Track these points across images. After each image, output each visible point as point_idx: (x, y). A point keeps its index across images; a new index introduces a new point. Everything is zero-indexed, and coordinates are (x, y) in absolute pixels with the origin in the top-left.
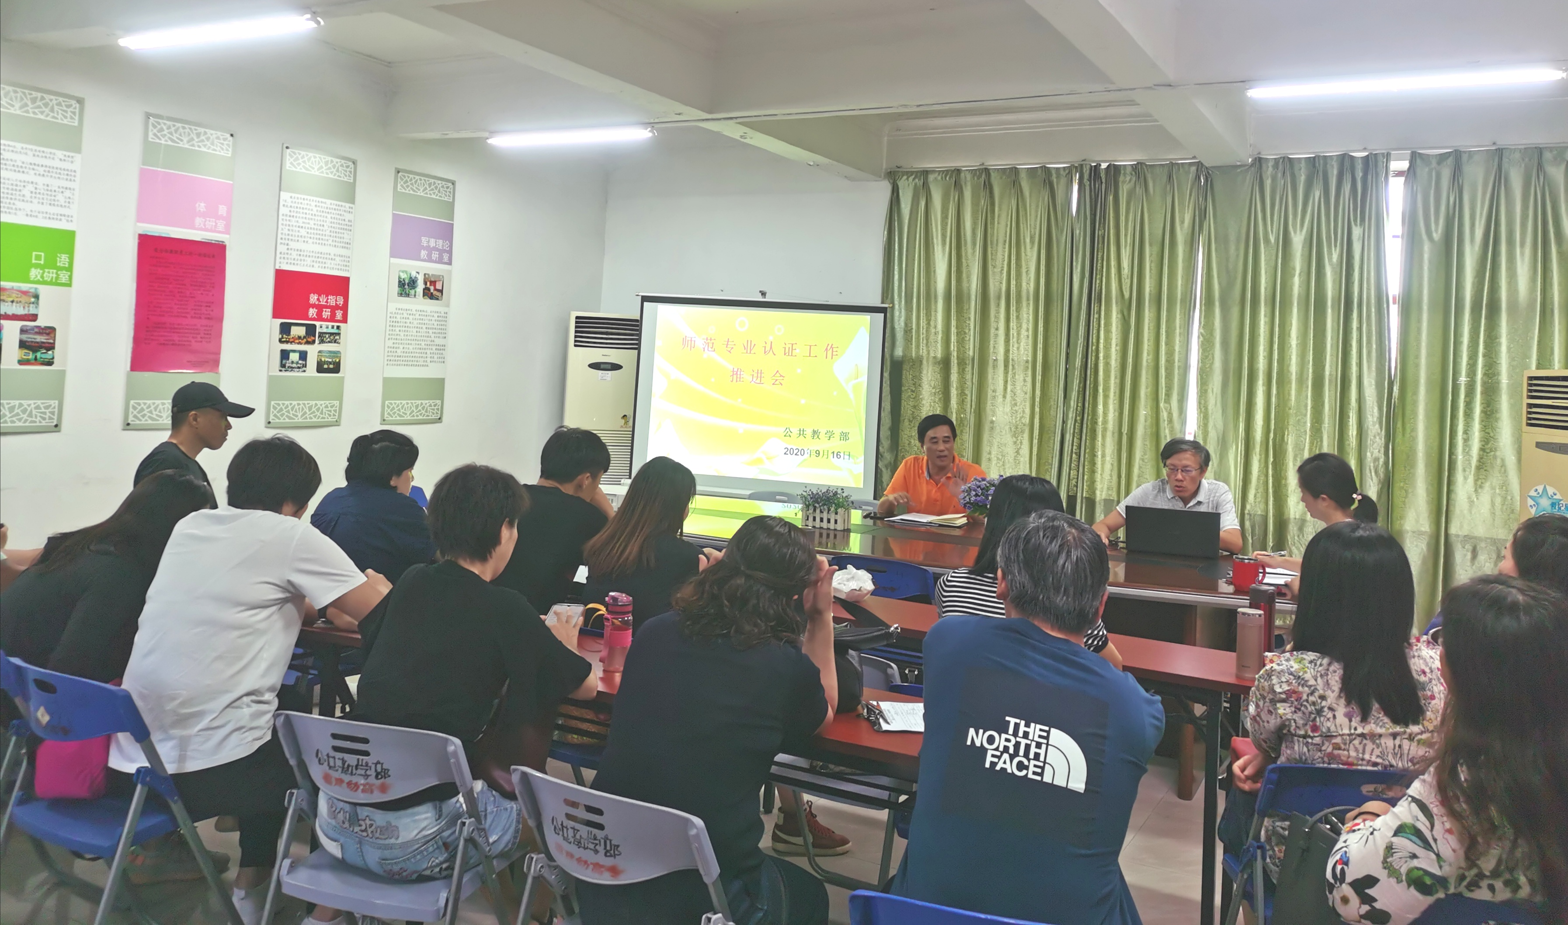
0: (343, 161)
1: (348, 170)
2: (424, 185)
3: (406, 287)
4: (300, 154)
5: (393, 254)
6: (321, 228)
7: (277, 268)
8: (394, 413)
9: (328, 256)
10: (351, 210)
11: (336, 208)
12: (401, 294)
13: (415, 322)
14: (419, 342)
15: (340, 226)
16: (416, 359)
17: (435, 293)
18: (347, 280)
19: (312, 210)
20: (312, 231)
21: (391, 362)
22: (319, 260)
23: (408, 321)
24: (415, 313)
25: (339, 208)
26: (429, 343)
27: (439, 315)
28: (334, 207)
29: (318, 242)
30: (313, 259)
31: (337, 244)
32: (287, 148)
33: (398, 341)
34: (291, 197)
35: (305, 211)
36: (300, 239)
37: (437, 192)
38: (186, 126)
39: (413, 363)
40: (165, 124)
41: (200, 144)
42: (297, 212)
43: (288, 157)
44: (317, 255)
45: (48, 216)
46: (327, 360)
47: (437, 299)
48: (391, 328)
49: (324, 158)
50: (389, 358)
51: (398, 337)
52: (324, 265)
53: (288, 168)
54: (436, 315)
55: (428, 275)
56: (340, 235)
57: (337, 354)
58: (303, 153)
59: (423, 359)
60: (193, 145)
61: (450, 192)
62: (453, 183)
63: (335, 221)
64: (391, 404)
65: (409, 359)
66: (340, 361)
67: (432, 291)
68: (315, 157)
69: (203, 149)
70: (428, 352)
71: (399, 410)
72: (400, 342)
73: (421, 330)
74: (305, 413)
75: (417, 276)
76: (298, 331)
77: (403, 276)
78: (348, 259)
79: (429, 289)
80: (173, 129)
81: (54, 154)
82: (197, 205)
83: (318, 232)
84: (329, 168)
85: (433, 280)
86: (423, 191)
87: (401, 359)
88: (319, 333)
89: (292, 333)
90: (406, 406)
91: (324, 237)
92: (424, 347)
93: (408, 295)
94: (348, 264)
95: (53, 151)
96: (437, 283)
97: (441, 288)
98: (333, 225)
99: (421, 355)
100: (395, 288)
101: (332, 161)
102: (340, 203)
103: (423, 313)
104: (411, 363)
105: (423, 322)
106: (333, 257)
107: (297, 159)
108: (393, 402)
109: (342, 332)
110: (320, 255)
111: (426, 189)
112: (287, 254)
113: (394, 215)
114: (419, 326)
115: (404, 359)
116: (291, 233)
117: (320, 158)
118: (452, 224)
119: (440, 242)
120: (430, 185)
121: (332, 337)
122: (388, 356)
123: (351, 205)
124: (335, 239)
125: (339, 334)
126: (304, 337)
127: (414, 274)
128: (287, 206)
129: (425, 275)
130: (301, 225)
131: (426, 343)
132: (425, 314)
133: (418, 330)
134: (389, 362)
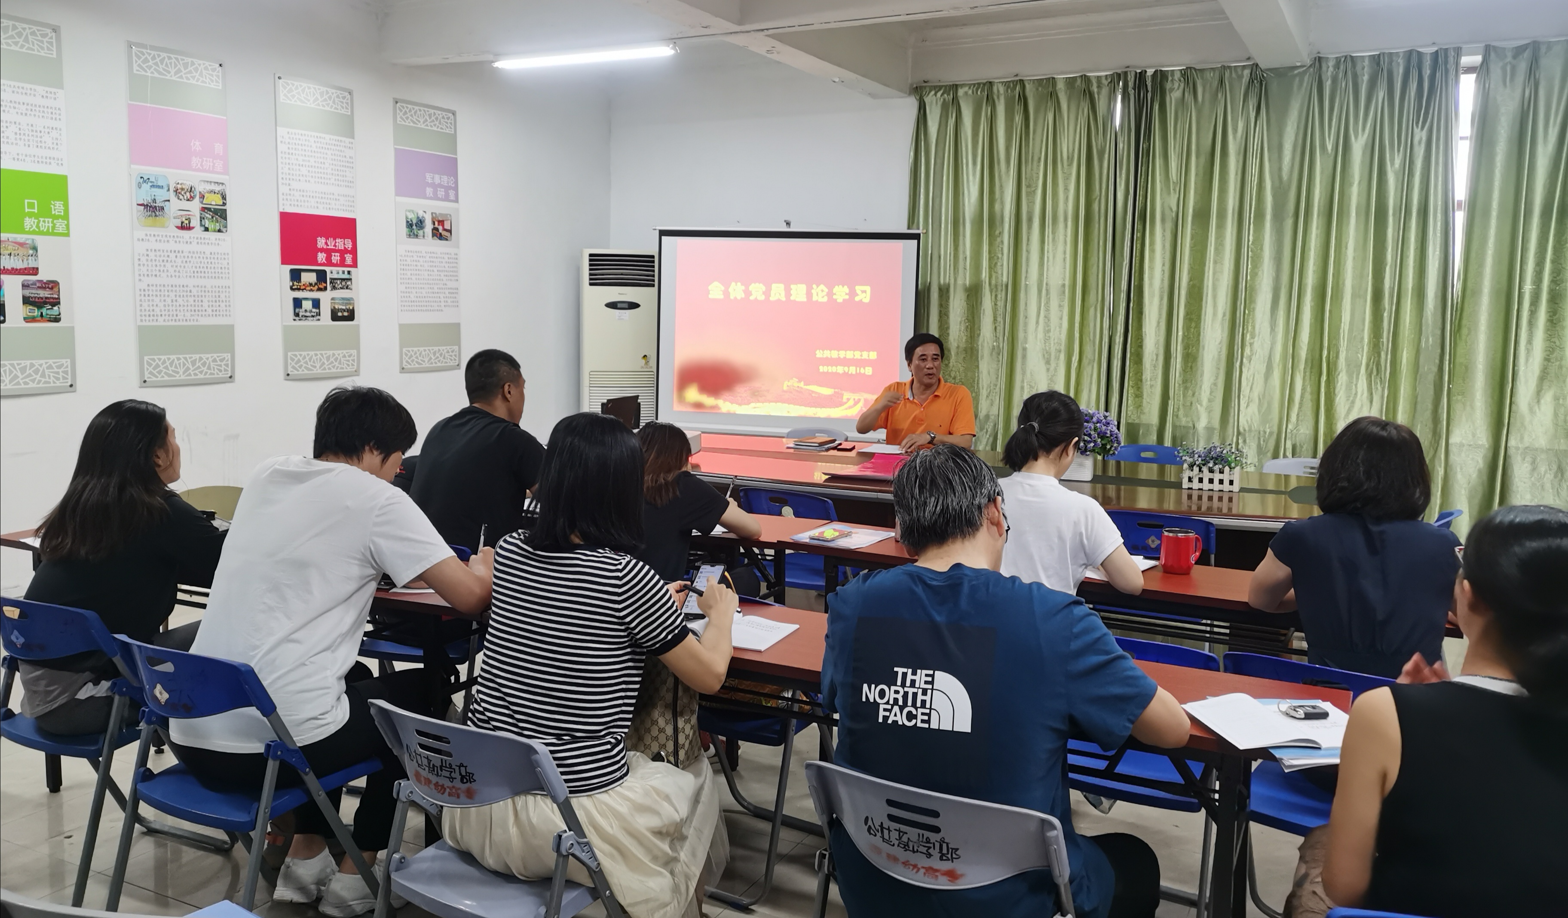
0: (339, 92)
1: (344, 101)
2: (424, 116)
3: (414, 227)
4: (293, 85)
5: (398, 193)
6: (323, 166)
7: (282, 211)
8: (413, 361)
9: (332, 196)
10: (351, 145)
11: (337, 143)
12: (410, 235)
13: (426, 264)
14: (432, 286)
15: (342, 164)
16: (430, 304)
17: (444, 233)
18: (354, 221)
19: (311, 146)
20: (314, 170)
21: (406, 308)
22: (323, 200)
23: (419, 264)
24: (424, 255)
25: (339, 143)
26: (441, 286)
27: (450, 256)
28: (334, 142)
29: (320, 180)
30: (317, 199)
31: (340, 183)
32: (279, 78)
33: (410, 286)
34: (288, 133)
35: (304, 148)
36: (301, 178)
37: (437, 123)
38: (172, 56)
39: (427, 308)
40: (150, 54)
41: (188, 76)
42: (295, 149)
43: (281, 88)
44: (321, 195)
45: (36, 159)
46: (340, 307)
47: (447, 240)
48: (402, 272)
49: (319, 89)
50: (403, 304)
51: (410, 281)
52: (328, 206)
53: (282, 101)
54: (446, 256)
55: (435, 213)
56: (344, 173)
57: (349, 300)
58: (296, 83)
59: (437, 304)
60: (181, 77)
61: (451, 123)
62: (454, 114)
63: (336, 158)
64: (409, 351)
65: (423, 304)
66: (353, 308)
67: (441, 230)
68: (309, 88)
69: (192, 81)
70: (442, 296)
71: (417, 358)
72: (412, 286)
73: (432, 273)
74: (324, 363)
75: (425, 215)
76: (309, 278)
77: (411, 216)
78: (352, 199)
79: (437, 229)
80: (158, 60)
81: (35, 90)
82: (192, 144)
83: (320, 170)
84: (325, 100)
85: (441, 219)
86: (424, 123)
87: (415, 304)
88: (330, 279)
89: (302, 280)
90: (423, 353)
91: (325, 176)
92: (437, 291)
93: (417, 236)
94: (352, 204)
95: (33, 87)
96: (445, 222)
97: (449, 228)
98: (334, 163)
99: (434, 300)
100: (404, 230)
101: (327, 92)
102: (340, 138)
103: (433, 255)
104: (424, 308)
105: (434, 264)
106: (337, 198)
107: (290, 91)
108: (410, 349)
109: (353, 277)
110: (323, 196)
111: (426, 120)
112: (290, 195)
113: (396, 149)
114: (430, 268)
115: (418, 304)
116: (291, 172)
117: (315, 88)
118: (456, 159)
119: (445, 178)
120: (430, 116)
121: (343, 283)
122: (402, 301)
123: (351, 140)
124: (337, 178)
125: (350, 279)
126: (316, 284)
127: (421, 214)
128: (285, 143)
129: (432, 213)
130: (301, 163)
131: (438, 286)
132: (435, 255)
133: (429, 273)
134: (403, 308)
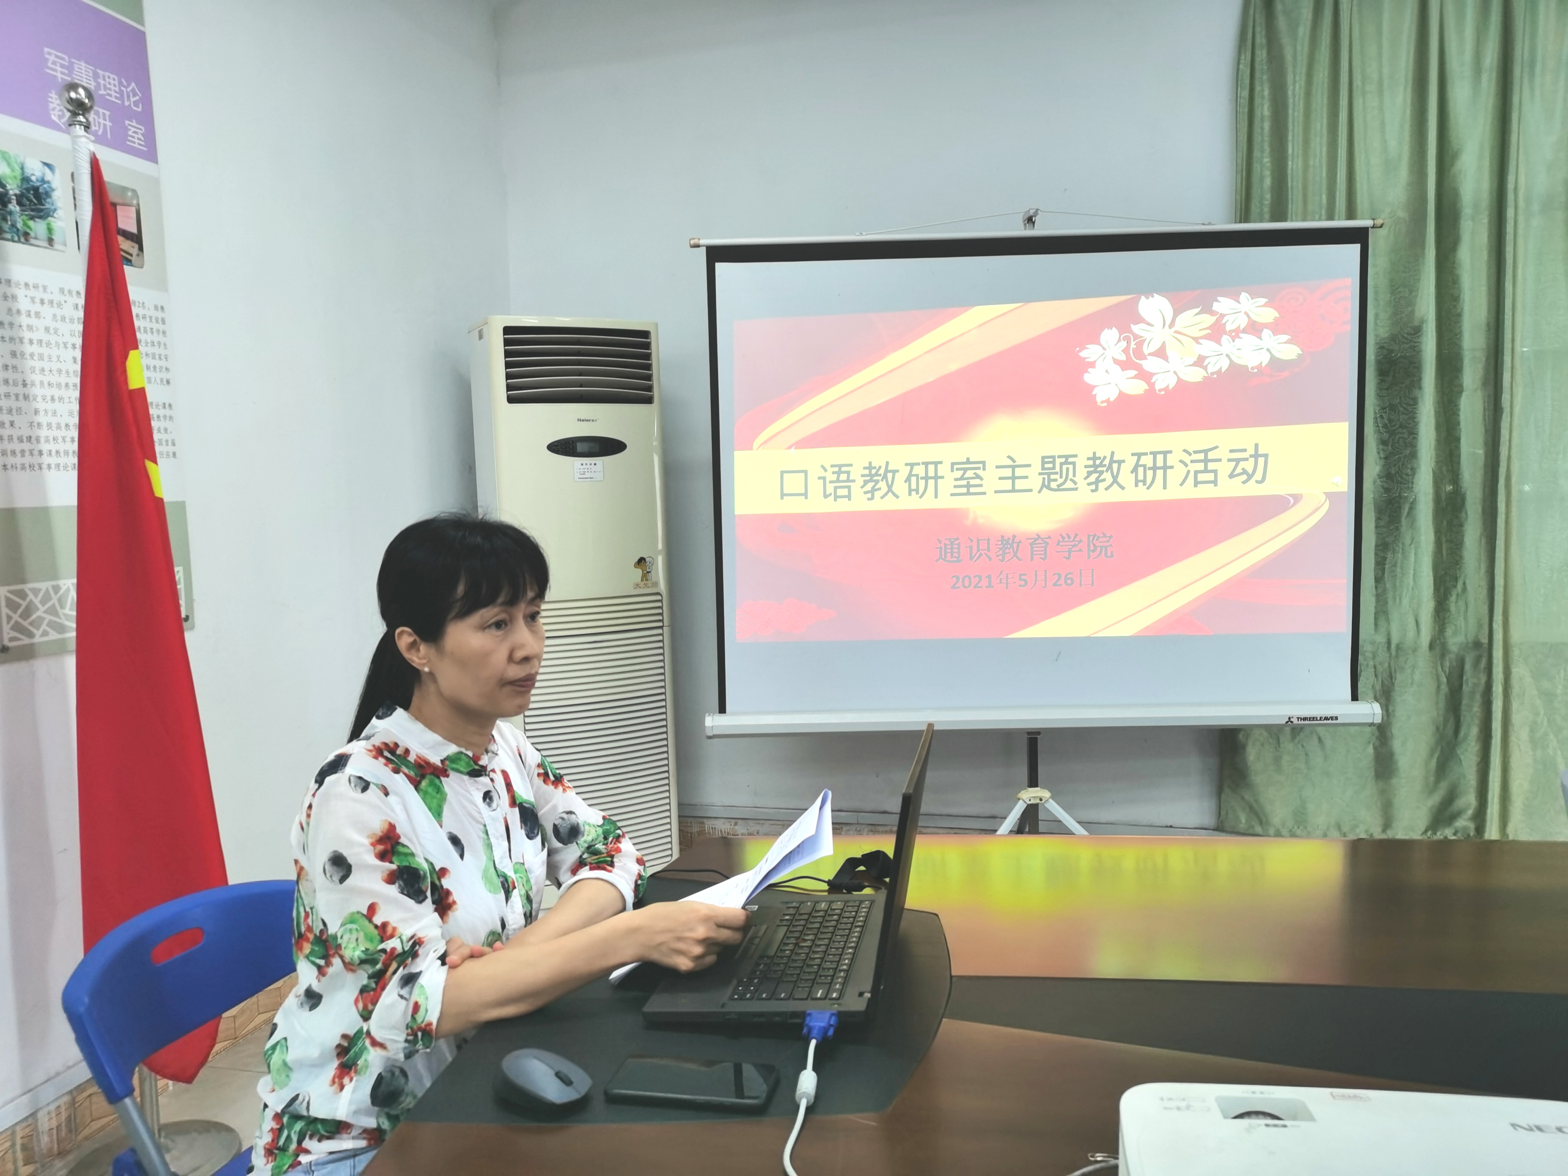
8: (37, 623)
13: (64, 328)
23: (39, 323)
24: (57, 297)
64: (22, 595)
71: (52, 610)
75: (49, 176)
87: (38, 447)
96: (120, 210)
97: (134, 230)
108: (27, 586)
115: (46, 447)
118: (142, 34)
119: (110, 79)
127: (35, 170)
